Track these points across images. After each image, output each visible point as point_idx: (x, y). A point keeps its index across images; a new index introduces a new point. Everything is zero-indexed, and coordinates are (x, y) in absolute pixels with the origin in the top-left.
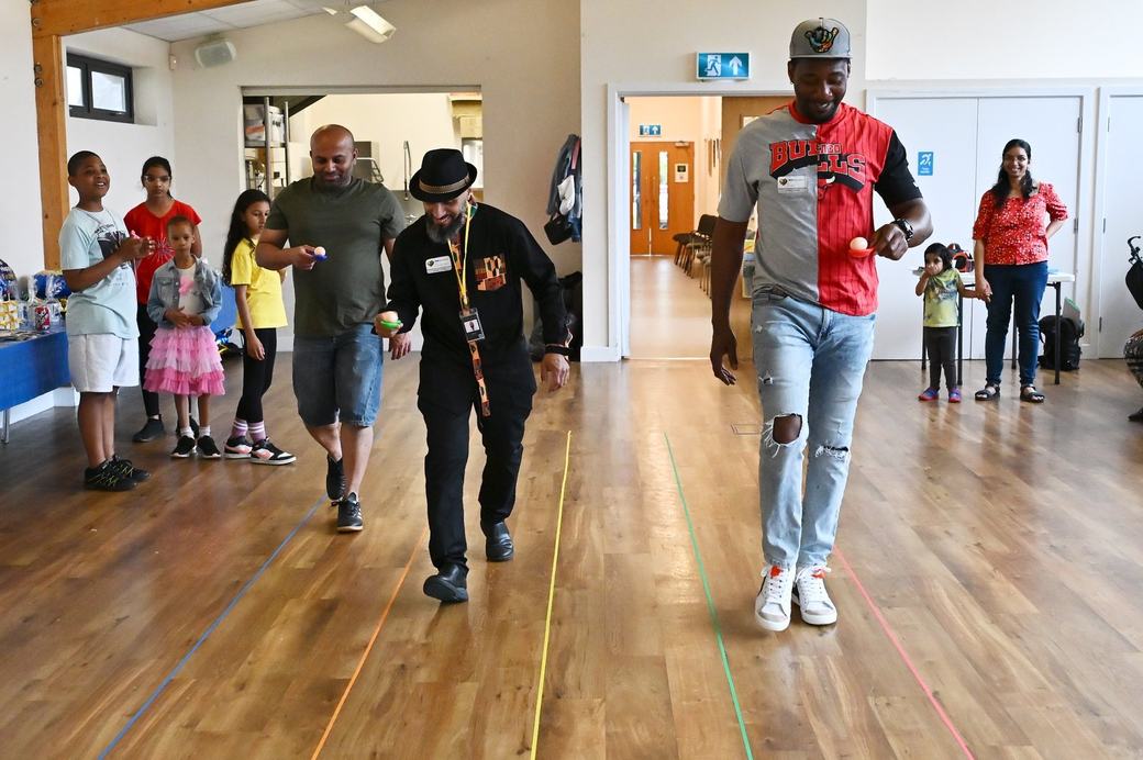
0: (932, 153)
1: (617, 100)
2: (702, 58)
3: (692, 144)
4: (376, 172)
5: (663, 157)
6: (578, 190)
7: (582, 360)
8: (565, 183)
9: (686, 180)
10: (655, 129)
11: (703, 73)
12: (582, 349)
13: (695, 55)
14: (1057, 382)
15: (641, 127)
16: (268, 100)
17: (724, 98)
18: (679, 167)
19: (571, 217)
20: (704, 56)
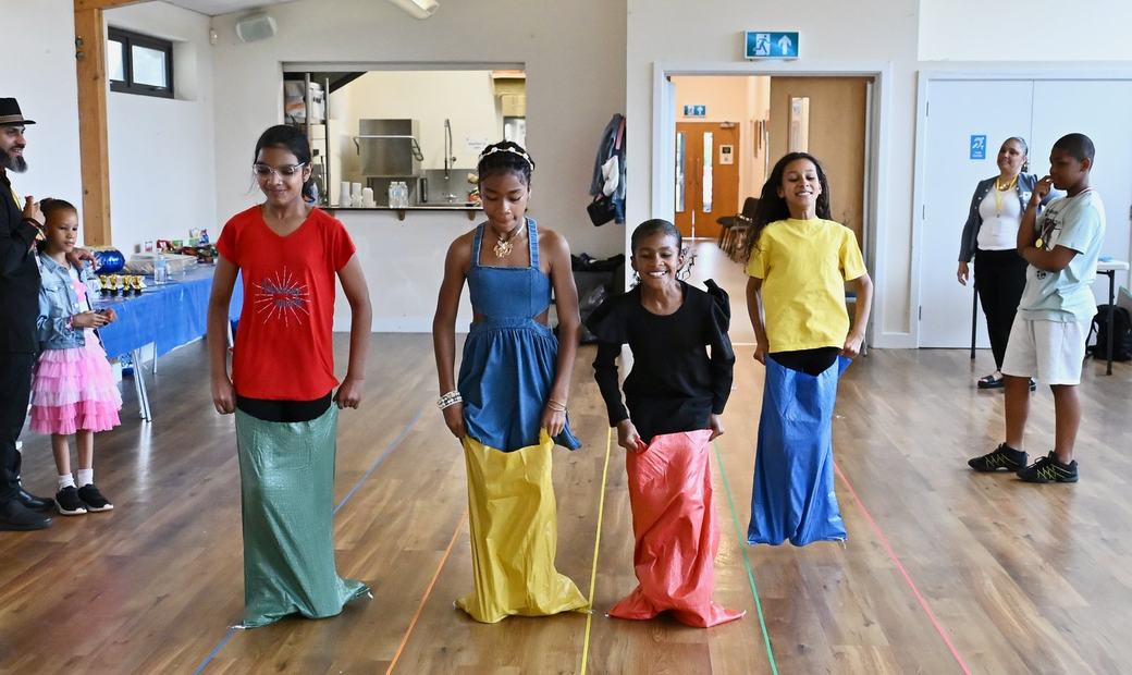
0: (985, 137)
1: (664, 79)
2: (752, 38)
3: (737, 125)
4: (416, 150)
5: (708, 138)
6: (623, 171)
8: (608, 163)
9: (730, 162)
10: (700, 109)
11: (751, 52)
13: (744, 33)
14: (1109, 373)
15: (686, 107)
16: (308, 76)
17: (772, 78)
18: (724, 148)
19: (615, 198)
20: (752, 35)
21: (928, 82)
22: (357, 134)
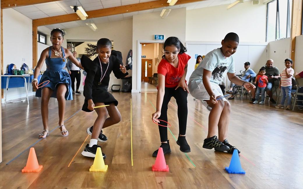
1: (139, 43)
3: (152, 60)
6: (132, 60)
7: (132, 92)
8: (129, 59)
9: (151, 67)
10: (145, 56)
11: (155, 39)
12: (132, 90)
13: (154, 35)
15: (142, 56)
16: (72, 43)
17: (159, 44)
18: (149, 64)
19: (130, 65)
20: (156, 36)
21: (187, 45)
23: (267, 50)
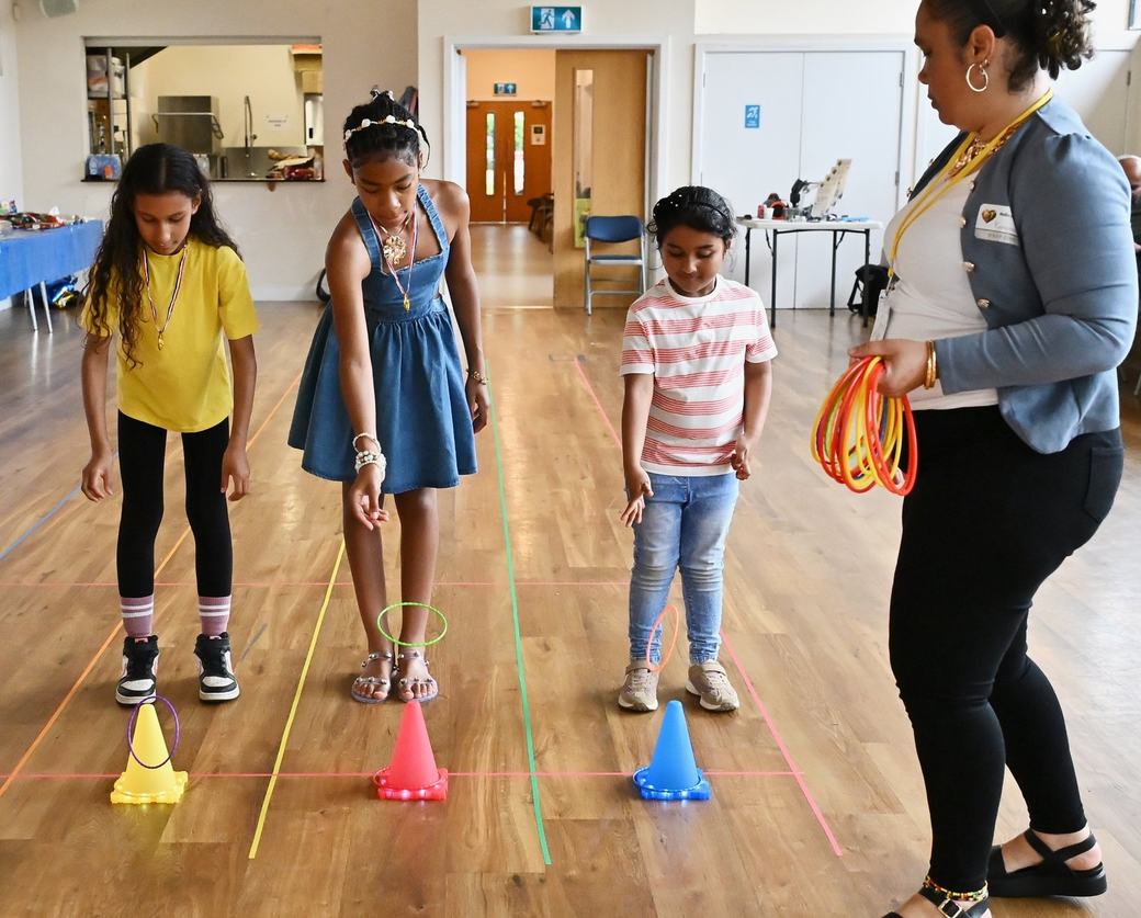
0: (758, 108)
1: (454, 53)
2: (537, 13)
3: (549, 104)
4: (216, 128)
5: (519, 117)
9: (542, 142)
10: (510, 87)
11: (537, 27)
13: (529, 7)
14: (866, 325)
15: (496, 86)
16: (110, 50)
17: (557, 51)
18: (535, 129)
20: (537, 10)
21: (704, 54)
22: (156, 112)
23: (1129, 74)
